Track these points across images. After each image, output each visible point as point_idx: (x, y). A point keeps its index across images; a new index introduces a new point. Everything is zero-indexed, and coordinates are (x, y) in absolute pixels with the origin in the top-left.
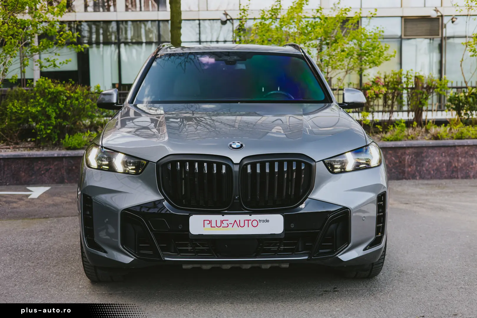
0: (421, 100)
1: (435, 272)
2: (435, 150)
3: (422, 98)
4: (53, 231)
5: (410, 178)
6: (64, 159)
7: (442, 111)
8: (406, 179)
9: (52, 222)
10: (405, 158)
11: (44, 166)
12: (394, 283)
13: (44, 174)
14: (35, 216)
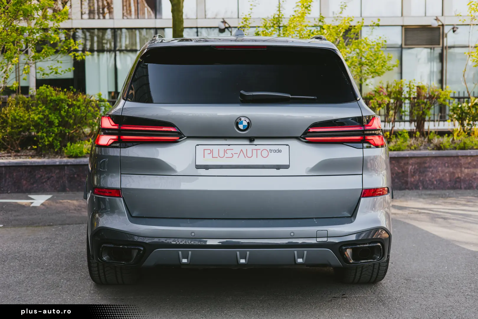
0: (424, 110)
1: (441, 280)
2: (438, 160)
3: (424, 108)
4: (59, 238)
5: (413, 188)
6: (66, 167)
7: (444, 121)
8: (408, 189)
9: (57, 230)
10: (408, 168)
11: (46, 174)
12: (401, 290)
13: (46, 182)
14: (39, 223)
